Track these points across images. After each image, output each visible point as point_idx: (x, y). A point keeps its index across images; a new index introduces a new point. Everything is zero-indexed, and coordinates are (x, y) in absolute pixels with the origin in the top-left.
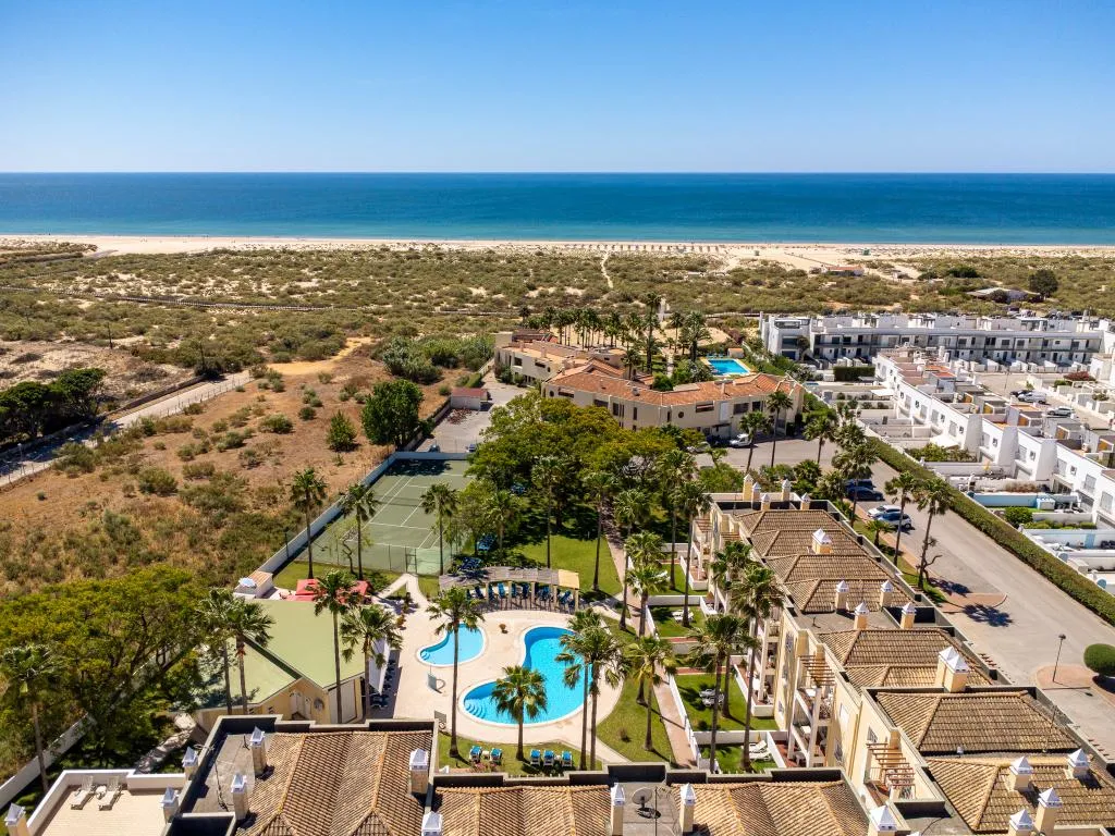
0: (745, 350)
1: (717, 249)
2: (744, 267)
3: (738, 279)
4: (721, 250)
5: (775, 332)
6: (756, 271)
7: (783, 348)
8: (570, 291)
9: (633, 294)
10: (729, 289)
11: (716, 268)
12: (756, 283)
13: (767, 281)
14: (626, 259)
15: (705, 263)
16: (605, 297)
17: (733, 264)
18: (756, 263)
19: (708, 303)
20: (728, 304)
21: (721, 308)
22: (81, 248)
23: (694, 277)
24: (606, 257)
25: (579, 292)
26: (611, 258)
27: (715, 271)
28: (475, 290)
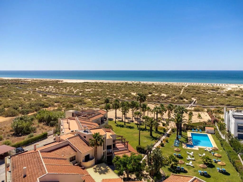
0: (215, 129)
1: (225, 85)
2: (233, 90)
3: (229, 94)
4: (226, 86)
5: (233, 120)
6: (237, 91)
7: (238, 131)
8: (163, 95)
9: (184, 97)
10: (224, 96)
11: (222, 90)
12: (236, 95)
13: (241, 95)
14: (192, 87)
15: (219, 88)
16: (174, 97)
17: (229, 89)
18: (237, 89)
19: (213, 101)
20: (221, 102)
21: (218, 104)
22: (60, 81)
23: (213, 92)
24: (186, 86)
25: (165, 95)
26: (188, 87)
27: (221, 91)
28: (132, 93)
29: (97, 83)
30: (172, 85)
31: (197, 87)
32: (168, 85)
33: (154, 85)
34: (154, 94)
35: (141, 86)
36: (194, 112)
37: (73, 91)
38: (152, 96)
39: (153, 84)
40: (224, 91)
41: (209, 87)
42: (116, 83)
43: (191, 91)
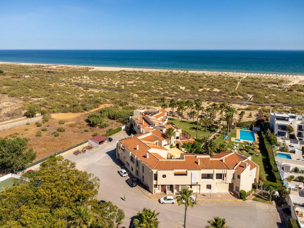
2: (300, 84)
7: (278, 129)
8: (215, 90)
9: (239, 93)
12: (300, 91)
14: (251, 78)
16: (227, 93)
19: (270, 98)
22: (90, 69)
23: (274, 87)
24: (245, 77)
25: (218, 90)
26: (246, 78)
27: (285, 85)
28: (181, 88)
29: (135, 72)
30: (227, 75)
31: (257, 78)
32: (222, 75)
33: (205, 76)
34: (205, 88)
35: (189, 76)
36: (246, 111)
37: (114, 83)
38: (203, 91)
39: (204, 74)
40: (288, 85)
41: (272, 79)
42: (158, 72)
43: (248, 85)
